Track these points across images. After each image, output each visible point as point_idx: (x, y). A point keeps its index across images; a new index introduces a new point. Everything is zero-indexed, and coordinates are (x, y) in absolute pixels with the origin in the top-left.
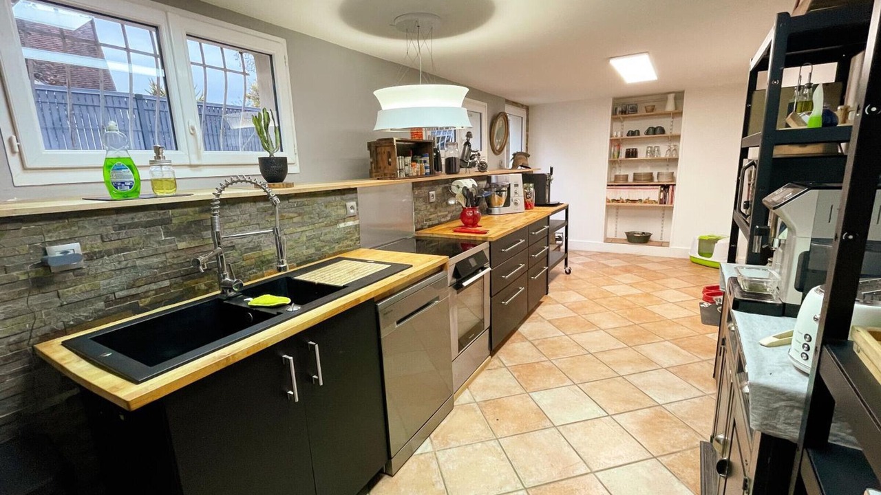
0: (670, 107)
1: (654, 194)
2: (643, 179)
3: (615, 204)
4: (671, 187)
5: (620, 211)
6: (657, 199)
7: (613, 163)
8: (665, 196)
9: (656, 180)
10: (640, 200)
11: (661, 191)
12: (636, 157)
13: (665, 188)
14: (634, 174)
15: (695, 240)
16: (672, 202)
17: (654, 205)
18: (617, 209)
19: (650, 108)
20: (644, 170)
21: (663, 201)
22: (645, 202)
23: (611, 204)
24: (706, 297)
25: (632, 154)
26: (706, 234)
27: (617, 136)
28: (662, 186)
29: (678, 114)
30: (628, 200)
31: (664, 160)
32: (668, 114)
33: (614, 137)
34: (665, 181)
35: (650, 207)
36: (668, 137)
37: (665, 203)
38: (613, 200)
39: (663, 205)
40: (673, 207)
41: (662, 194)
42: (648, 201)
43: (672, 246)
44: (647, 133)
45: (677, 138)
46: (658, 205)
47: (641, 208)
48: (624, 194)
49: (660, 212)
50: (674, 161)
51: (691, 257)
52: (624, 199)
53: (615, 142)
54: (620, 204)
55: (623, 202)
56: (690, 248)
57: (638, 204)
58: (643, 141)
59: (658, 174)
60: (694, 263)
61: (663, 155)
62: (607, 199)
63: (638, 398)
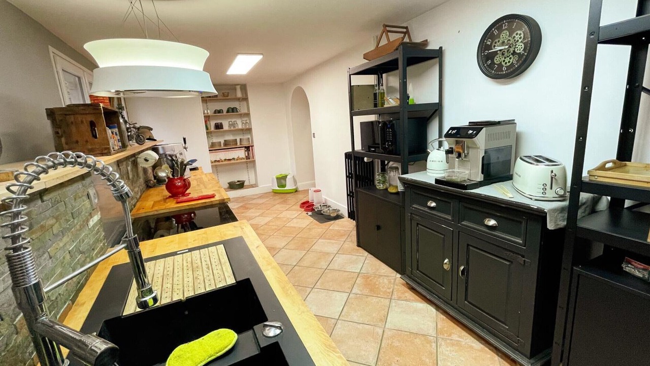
0: (239, 95)
1: (241, 153)
2: (231, 144)
3: (217, 163)
4: (251, 147)
5: (219, 169)
6: (244, 157)
7: (209, 133)
8: (248, 154)
9: (238, 144)
10: (234, 159)
11: (246, 151)
12: (223, 129)
13: (248, 148)
14: (225, 141)
15: (273, 179)
16: (253, 157)
17: (243, 160)
18: (216, 167)
19: (226, 94)
20: (230, 137)
21: (248, 158)
22: (237, 160)
23: (214, 164)
24: (306, 209)
25: (219, 127)
26: (278, 174)
27: (208, 113)
28: (245, 147)
29: (245, 99)
30: (225, 160)
31: (242, 130)
32: (239, 99)
33: (206, 115)
34: (245, 144)
35: (240, 162)
36: (241, 115)
37: (249, 159)
38: (215, 161)
39: (248, 160)
40: (255, 161)
41: (246, 152)
42: (238, 158)
43: (261, 186)
44: (228, 111)
45: (248, 115)
46: (245, 160)
47: (234, 164)
48: (222, 155)
49: (245, 165)
50: (249, 130)
51: (273, 190)
52: (223, 159)
53: (207, 118)
54: (221, 163)
55: (222, 162)
56: (271, 185)
57: (233, 161)
58: (225, 117)
59: (240, 139)
60: (275, 193)
61: (240, 126)
62: (211, 161)
63: (348, 275)
